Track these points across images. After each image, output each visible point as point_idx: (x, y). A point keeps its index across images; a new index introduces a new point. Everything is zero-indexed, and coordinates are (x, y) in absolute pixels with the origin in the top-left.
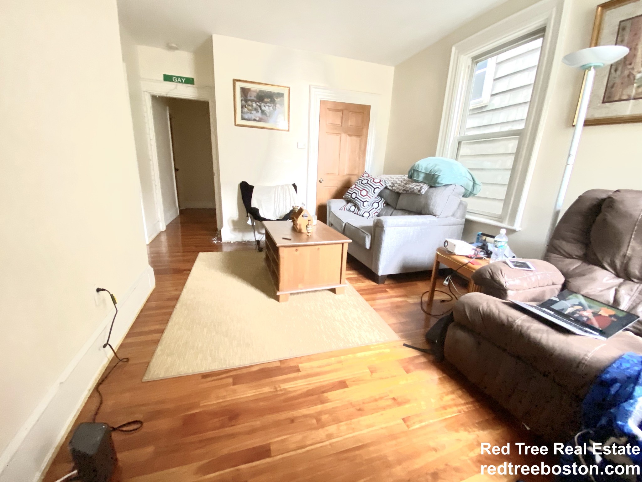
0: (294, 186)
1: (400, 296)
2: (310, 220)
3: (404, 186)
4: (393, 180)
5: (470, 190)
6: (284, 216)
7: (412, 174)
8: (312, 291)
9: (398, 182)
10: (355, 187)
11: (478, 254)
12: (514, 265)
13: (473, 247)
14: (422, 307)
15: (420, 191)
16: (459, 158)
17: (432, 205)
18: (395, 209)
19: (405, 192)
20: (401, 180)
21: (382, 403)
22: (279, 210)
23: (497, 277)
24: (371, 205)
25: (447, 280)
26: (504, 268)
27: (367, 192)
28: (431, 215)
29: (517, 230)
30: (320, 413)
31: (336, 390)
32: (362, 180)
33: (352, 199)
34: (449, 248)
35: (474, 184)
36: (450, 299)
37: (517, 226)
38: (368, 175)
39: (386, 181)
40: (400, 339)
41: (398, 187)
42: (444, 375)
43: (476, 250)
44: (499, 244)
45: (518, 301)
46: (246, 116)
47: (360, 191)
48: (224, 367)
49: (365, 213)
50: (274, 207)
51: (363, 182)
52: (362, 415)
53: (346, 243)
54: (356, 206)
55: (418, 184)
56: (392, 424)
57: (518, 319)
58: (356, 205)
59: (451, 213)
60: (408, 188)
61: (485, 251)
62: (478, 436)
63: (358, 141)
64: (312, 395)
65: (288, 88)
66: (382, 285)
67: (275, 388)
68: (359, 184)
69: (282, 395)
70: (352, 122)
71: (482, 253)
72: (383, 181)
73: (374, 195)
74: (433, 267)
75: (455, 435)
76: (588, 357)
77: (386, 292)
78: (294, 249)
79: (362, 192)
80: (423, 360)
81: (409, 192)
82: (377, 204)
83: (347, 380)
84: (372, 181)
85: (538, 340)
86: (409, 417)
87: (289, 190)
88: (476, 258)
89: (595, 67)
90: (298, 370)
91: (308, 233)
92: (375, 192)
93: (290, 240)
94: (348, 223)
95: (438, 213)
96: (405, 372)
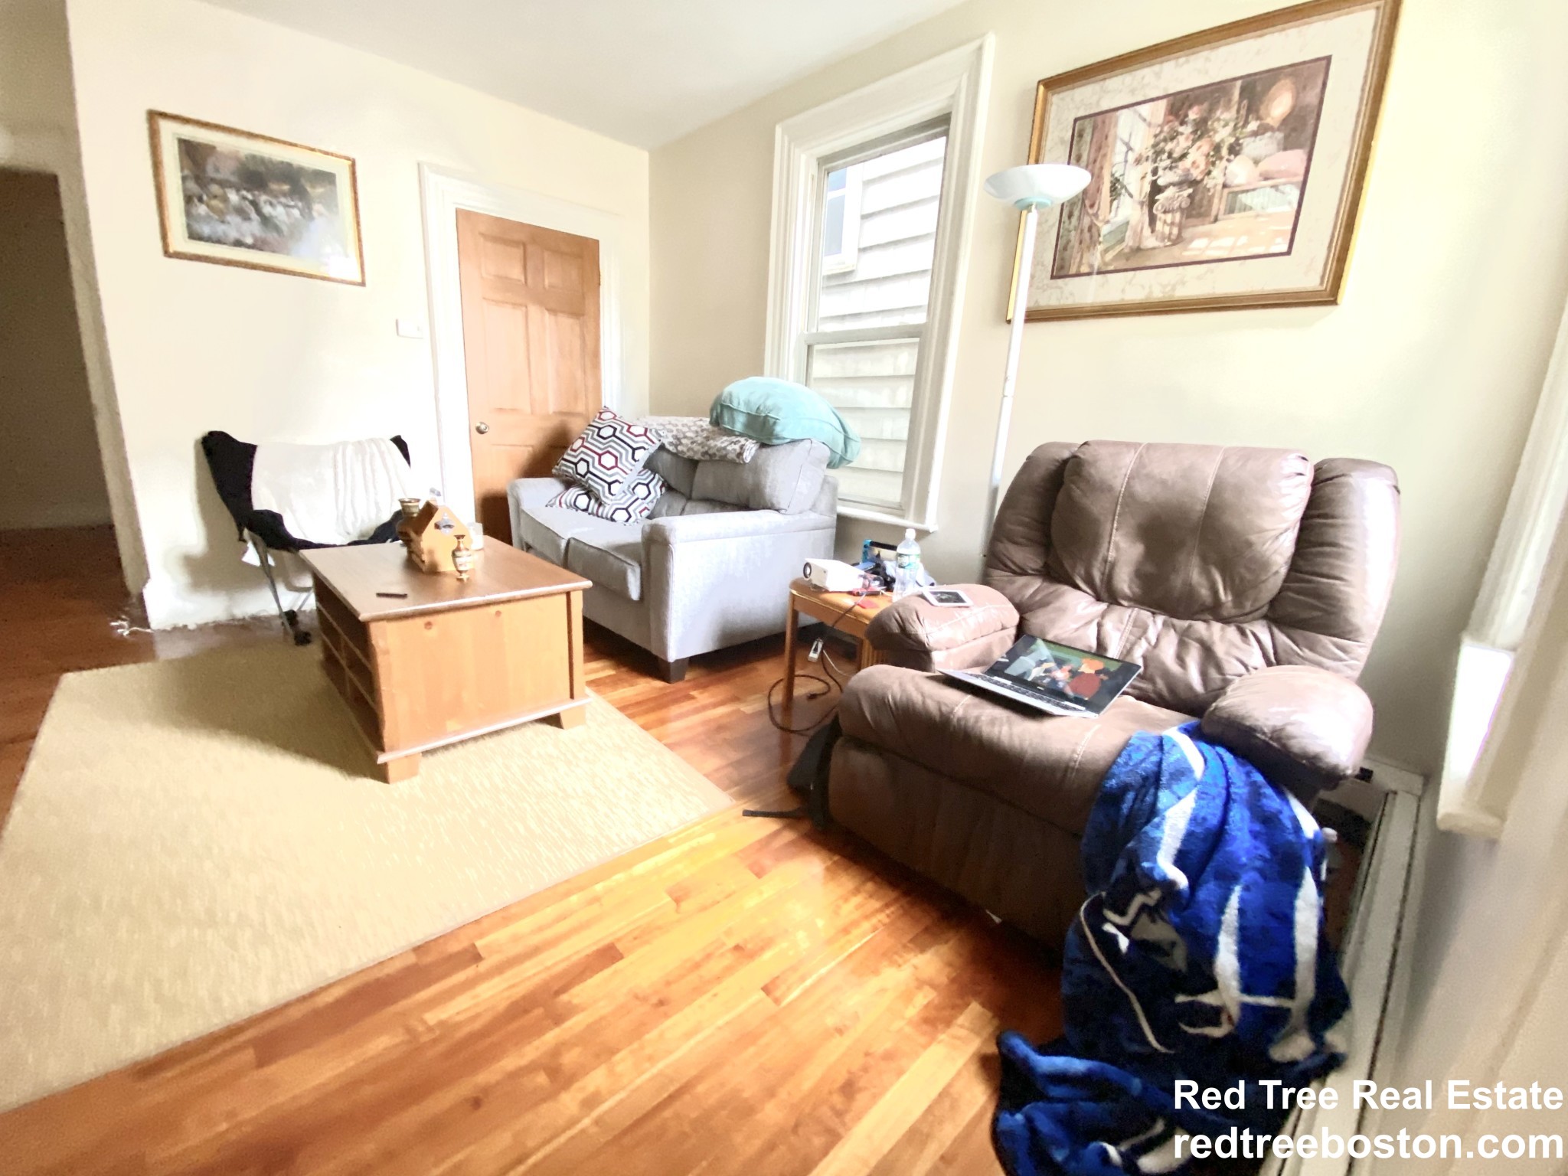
0: (399, 442)
1: (722, 703)
2: (463, 536)
3: (702, 444)
4: (677, 430)
5: (840, 452)
6: (375, 532)
7: (719, 414)
8: (491, 734)
9: (689, 434)
10: (583, 446)
11: (869, 585)
12: (937, 599)
13: (859, 571)
14: (772, 718)
15: (740, 455)
16: (812, 381)
17: (770, 487)
18: (689, 498)
19: (707, 457)
20: (694, 428)
21: (714, 967)
22: (355, 513)
23: (912, 629)
24: (629, 491)
25: (816, 650)
26: (920, 605)
27: (616, 458)
28: (770, 508)
29: (931, 531)
30: (556, 1052)
31: (591, 977)
32: (600, 429)
33: (579, 477)
34: (815, 579)
35: (847, 439)
36: (825, 690)
37: (930, 524)
38: (612, 416)
39: (661, 433)
40: (734, 801)
41: (690, 445)
42: (836, 858)
43: (865, 577)
44: (905, 560)
45: (952, 670)
46: (206, 230)
47: (597, 457)
48: (216, 1022)
49: (618, 511)
50: (337, 507)
51: (601, 434)
52: (667, 1016)
53: (575, 590)
54: (590, 494)
55: (735, 440)
56: (742, 1008)
57: (957, 705)
58: (592, 491)
59: (809, 506)
60: (712, 448)
61: (882, 578)
62: (916, 967)
63: (577, 329)
64: (526, 1011)
65: (350, 162)
66: (680, 685)
67: (409, 1030)
68: (592, 438)
69: (435, 1041)
70: (552, 277)
71: (877, 583)
72: (653, 431)
73: (634, 466)
74: (785, 627)
75: (874, 983)
76: (1078, 755)
77: (693, 698)
78: (420, 622)
79: (603, 457)
80: (789, 836)
81: (717, 458)
82: (645, 487)
83: (619, 940)
84: (625, 431)
85: (995, 740)
86: (777, 978)
87: (382, 454)
88: (867, 595)
89: (1039, 206)
90: (477, 958)
91: (460, 572)
92: (636, 457)
93: (404, 596)
94: (574, 539)
95: (783, 505)
96: (754, 877)
